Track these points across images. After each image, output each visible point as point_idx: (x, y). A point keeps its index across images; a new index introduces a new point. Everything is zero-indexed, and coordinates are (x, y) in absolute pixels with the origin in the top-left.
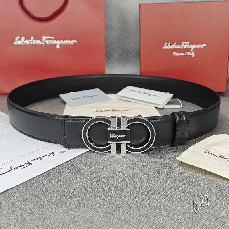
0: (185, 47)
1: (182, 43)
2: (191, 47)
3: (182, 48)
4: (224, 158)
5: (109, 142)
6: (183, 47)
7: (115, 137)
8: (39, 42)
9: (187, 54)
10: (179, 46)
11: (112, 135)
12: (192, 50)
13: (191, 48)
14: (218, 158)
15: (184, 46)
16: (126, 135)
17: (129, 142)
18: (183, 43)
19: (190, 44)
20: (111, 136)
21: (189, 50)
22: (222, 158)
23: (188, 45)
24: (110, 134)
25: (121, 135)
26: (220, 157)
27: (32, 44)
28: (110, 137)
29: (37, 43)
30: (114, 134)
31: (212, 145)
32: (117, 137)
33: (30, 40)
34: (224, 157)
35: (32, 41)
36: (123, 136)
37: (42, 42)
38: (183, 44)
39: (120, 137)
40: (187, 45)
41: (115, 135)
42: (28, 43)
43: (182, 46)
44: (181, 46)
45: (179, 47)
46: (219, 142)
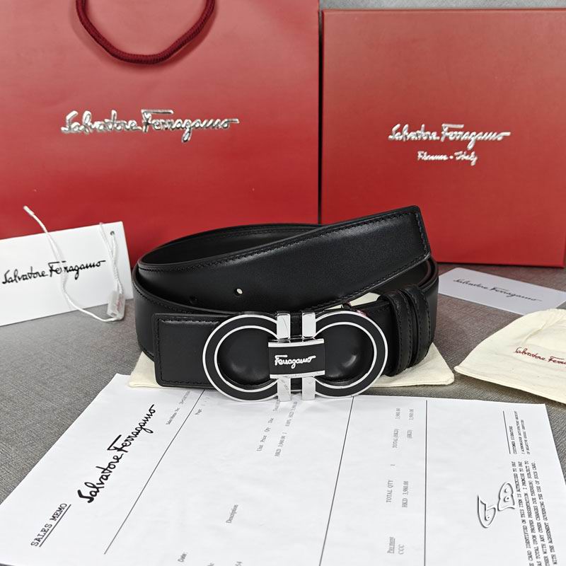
0: (451, 136)
1: (443, 125)
2: (469, 138)
3: (443, 139)
4: (559, 362)
5: (272, 376)
6: (447, 138)
7: (287, 362)
8: (132, 124)
9: (455, 157)
10: (434, 134)
11: (280, 358)
12: (470, 146)
13: (468, 141)
14: (546, 363)
15: (447, 134)
16: (314, 357)
17: (323, 373)
18: (446, 127)
19: (464, 130)
20: (278, 361)
21: (462, 145)
22: (554, 361)
23: (461, 133)
24: (276, 357)
25: (302, 358)
26: (550, 360)
27: (114, 131)
28: (276, 364)
29: (128, 127)
30: (286, 356)
31: (530, 336)
32: (294, 363)
33: (107, 120)
34: (558, 360)
35: (113, 124)
36: (309, 360)
37: (140, 124)
38: (446, 130)
39: (301, 361)
40: (456, 133)
41: (288, 359)
42: (102, 128)
43: (443, 133)
44: (439, 134)
45: (434, 136)
46: (545, 327)
